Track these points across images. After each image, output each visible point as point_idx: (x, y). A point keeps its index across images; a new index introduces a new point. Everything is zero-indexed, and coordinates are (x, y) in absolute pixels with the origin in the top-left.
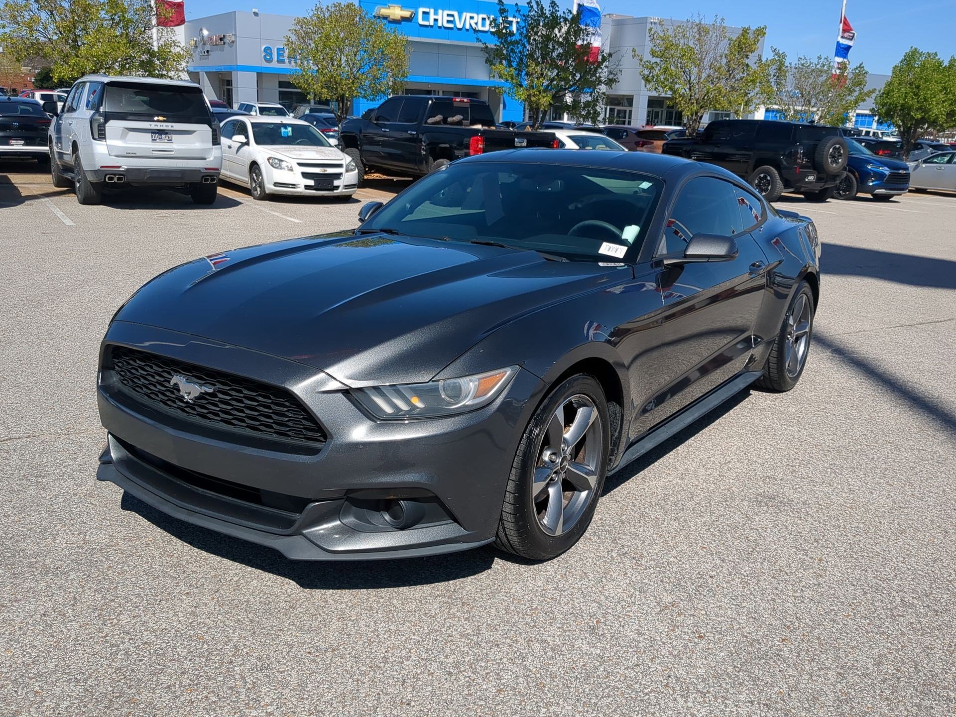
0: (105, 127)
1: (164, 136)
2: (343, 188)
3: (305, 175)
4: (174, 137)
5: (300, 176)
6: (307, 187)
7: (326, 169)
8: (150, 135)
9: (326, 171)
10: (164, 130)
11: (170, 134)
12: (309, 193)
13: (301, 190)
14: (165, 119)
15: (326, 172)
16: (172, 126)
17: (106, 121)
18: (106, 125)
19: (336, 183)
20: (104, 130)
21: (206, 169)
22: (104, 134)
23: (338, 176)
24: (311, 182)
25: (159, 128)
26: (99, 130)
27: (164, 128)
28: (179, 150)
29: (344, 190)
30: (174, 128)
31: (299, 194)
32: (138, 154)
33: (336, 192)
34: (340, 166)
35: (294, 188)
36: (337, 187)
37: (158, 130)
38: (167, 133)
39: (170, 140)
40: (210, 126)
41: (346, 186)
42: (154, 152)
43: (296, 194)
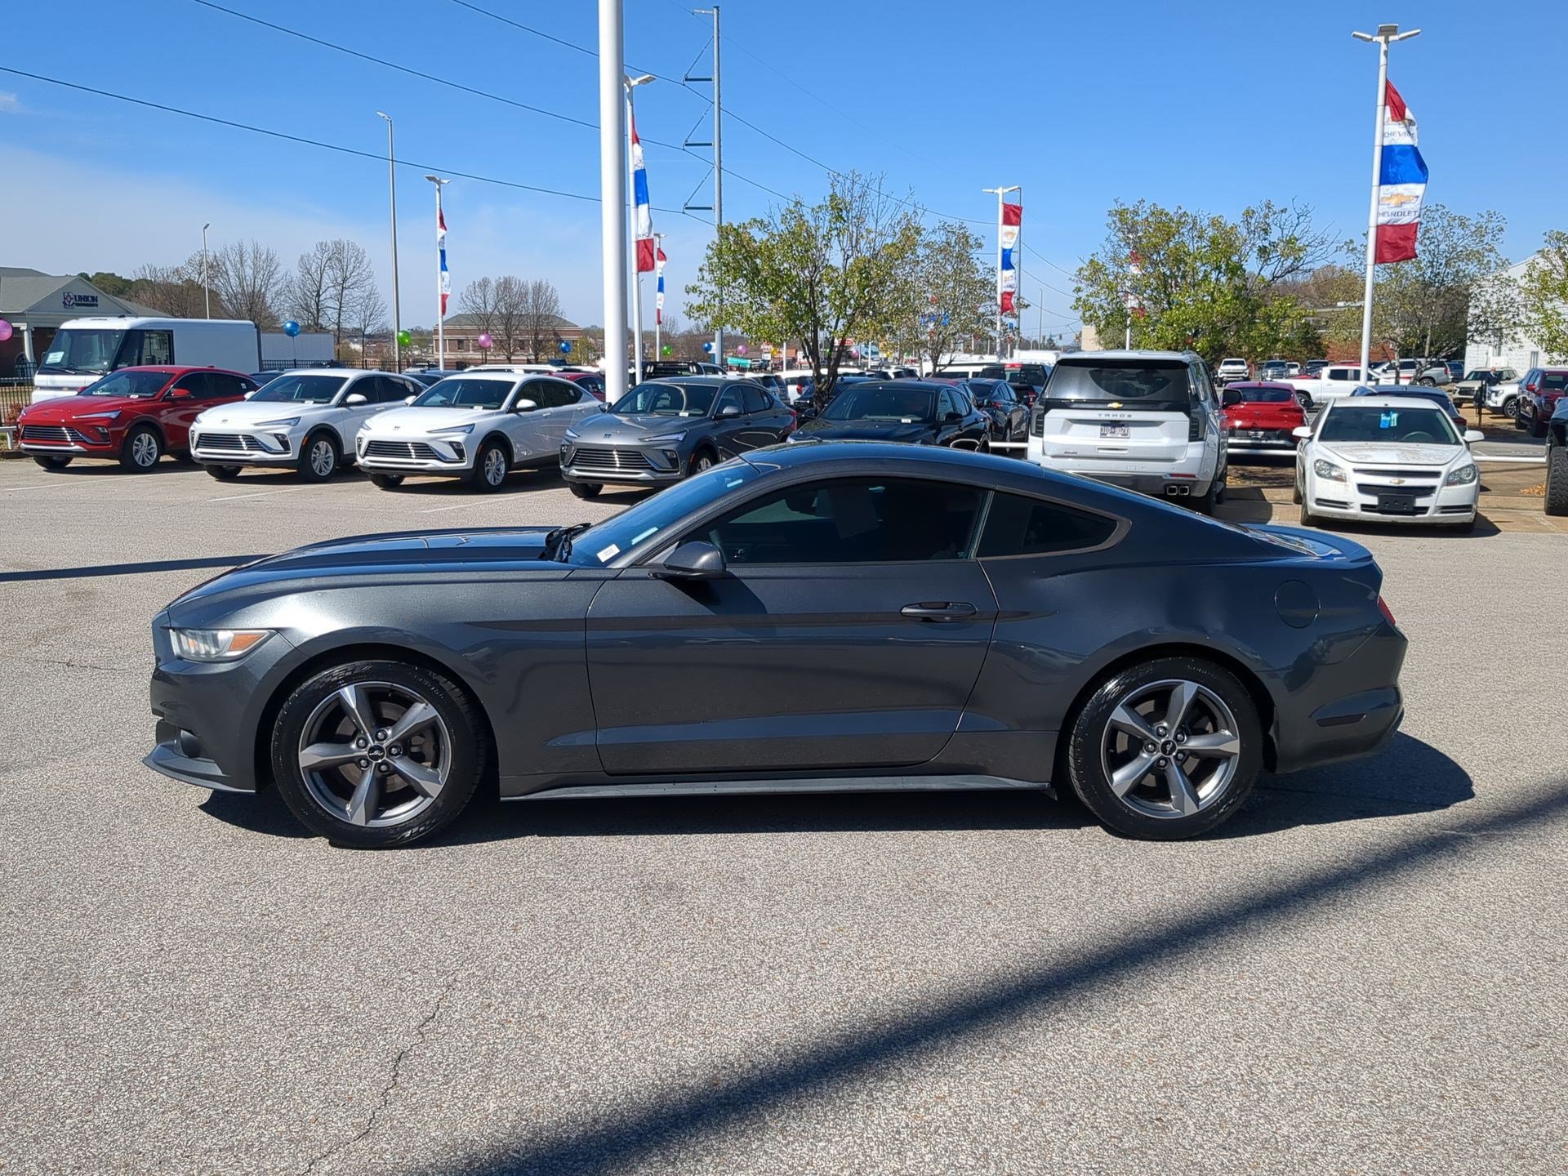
0: (1043, 418)
1: (1117, 429)
2: (1435, 512)
3: (1364, 488)
4: (1133, 430)
5: (1356, 489)
6: (1365, 507)
7: (1402, 479)
8: (1099, 427)
9: (1403, 482)
10: (1119, 421)
11: (1128, 426)
12: (1369, 517)
13: (1355, 511)
14: (1121, 405)
15: (1401, 485)
16: (1129, 416)
17: (1046, 411)
18: (1046, 416)
19: (1420, 502)
20: (1043, 423)
21: (1172, 475)
22: (1042, 428)
23: (1428, 491)
24: (1373, 500)
25: (1111, 418)
26: (1037, 422)
27: (1118, 418)
28: (1134, 448)
29: (1436, 515)
30: (1132, 418)
31: (1352, 518)
32: (1079, 454)
33: (1420, 518)
34: (1436, 474)
35: (1346, 508)
36: (1424, 510)
37: (1111, 421)
38: (1123, 425)
39: (1125, 435)
40: (1188, 414)
41: (1444, 507)
42: (1100, 451)
43: (1348, 518)
